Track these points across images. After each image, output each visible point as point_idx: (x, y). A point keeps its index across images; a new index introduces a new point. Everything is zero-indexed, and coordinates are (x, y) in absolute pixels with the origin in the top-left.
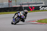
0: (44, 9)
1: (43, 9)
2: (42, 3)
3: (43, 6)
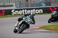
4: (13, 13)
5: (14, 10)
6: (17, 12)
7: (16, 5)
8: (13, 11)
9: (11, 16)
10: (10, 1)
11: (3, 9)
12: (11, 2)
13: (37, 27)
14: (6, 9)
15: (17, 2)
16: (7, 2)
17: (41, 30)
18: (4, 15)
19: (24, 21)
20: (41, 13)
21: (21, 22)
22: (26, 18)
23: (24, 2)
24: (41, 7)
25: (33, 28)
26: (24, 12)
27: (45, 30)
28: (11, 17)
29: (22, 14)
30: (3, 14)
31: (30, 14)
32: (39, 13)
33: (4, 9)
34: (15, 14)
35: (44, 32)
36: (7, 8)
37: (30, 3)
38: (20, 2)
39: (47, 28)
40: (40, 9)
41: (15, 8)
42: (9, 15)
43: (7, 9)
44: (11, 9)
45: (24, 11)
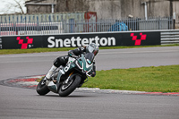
0: (61, 46)
1: (57, 46)
2: (56, 28)
3: (57, 37)
4: (51, 44)
5: (53, 38)
6: (59, 43)
8: (52, 40)
12: (52, 20)
18: (31, 48)
20: (112, 45)
22: (80, 60)
24: (113, 32)
26: (76, 42)
29: (71, 46)
30: (30, 46)
32: (107, 45)
34: (55, 47)
45: (75, 40)
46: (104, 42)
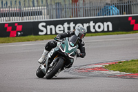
4: (42, 31)
5: (44, 24)
6: (51, 29)
7: (48, 10)
8: (43, 26)
9: (37, 37)
10: (35, 2)
11: (18, 21)
12: (36, 4)
13: (98, 64)
14: (25, 21)
15: (51, 4)
16: (27, 4)
17: (108, 72)
18: (20, 36)
19: (60, 50)
20: (108, 31)
21: (52, 51)
22: (63, 43)
23: (67, 3)
24: (109, 16)
25: (90, 67)
27: (119, 72)
28: (36, 40)
30: (19, 33)
31: (73, 34)
33: (21, 21)
34: (46, 34)
35: (115, 76)
36: (26, 19)
37: (81, 5)
38: (58, 4)
39: (123, 68)
40: (107, 22)
41: (46, 20)
42: (33, 36)
43: (28, 21)
44: (37, 20)
45: (68, 26)
46: (99, 27)
